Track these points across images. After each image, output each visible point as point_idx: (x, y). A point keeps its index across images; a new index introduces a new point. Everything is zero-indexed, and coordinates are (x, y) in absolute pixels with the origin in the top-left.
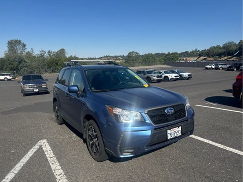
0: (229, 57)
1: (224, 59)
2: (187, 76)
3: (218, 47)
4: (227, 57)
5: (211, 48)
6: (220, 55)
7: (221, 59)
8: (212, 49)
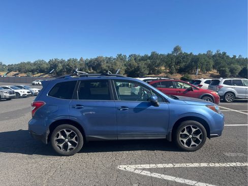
0: (42, 74)
1: (37, 75)
2: (37, 91)
3: (29, 63)
4: (39, 74)
5: (21, 63)
6: (33, 71)
7: (35, 76)
8: (23, 64)
